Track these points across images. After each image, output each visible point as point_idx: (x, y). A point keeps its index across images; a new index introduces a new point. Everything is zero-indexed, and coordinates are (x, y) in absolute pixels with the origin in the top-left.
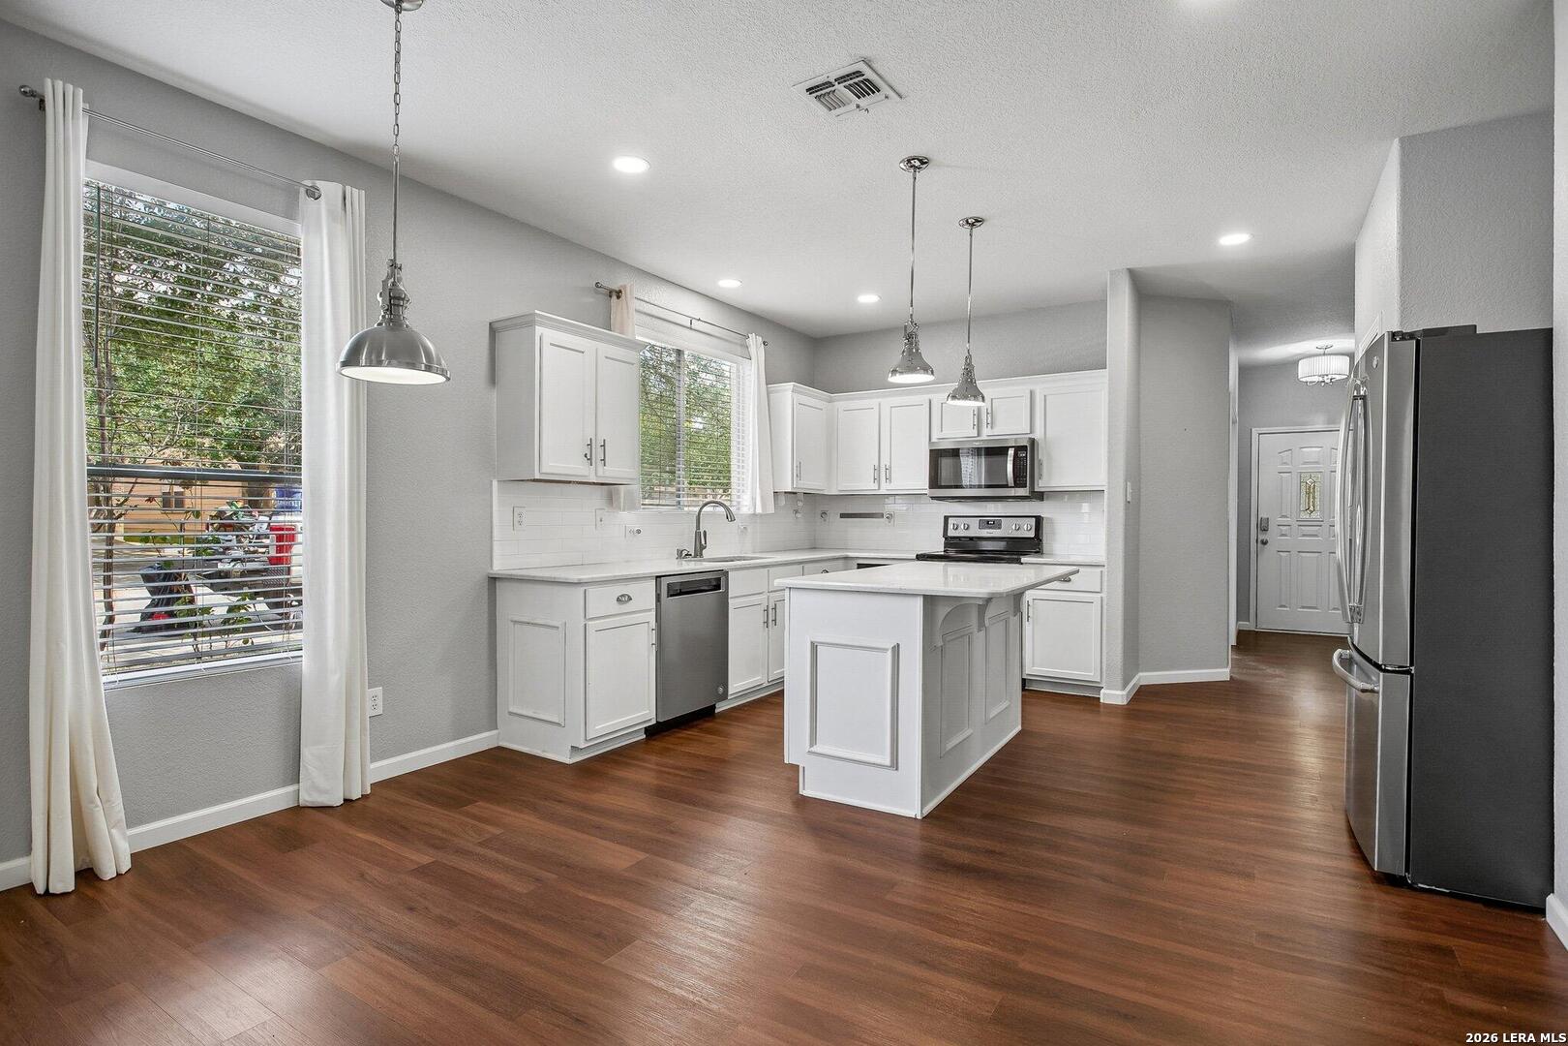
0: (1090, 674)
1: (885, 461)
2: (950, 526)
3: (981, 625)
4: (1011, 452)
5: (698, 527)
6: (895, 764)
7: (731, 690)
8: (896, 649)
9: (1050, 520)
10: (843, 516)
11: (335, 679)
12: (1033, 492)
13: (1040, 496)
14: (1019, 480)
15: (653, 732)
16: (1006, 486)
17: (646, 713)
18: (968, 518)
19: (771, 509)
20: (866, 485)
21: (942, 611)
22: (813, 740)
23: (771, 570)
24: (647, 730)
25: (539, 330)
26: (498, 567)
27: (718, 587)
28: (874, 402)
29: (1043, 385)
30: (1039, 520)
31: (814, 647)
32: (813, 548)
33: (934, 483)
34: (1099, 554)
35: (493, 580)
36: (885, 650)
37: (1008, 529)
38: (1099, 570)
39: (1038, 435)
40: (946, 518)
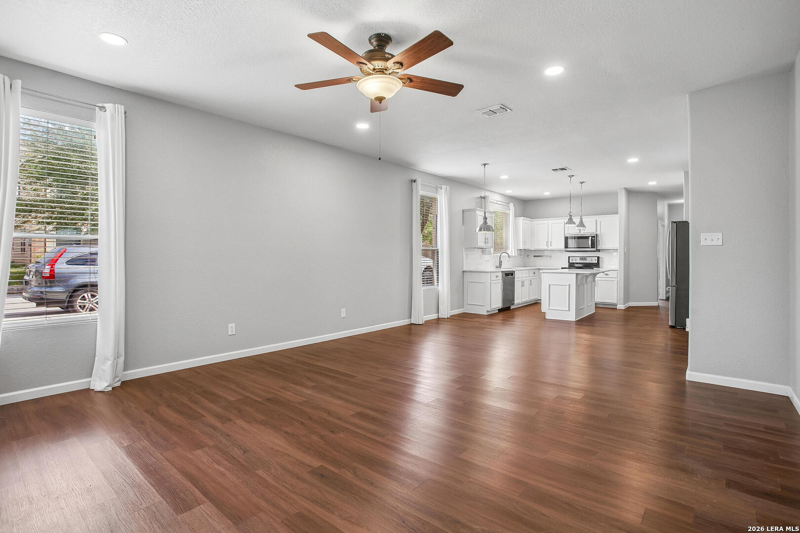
0: (614, 301)
1: (550, 240)
2: (570, 260)
3: (586, 282)
4: (590, 238)
5: (500, 259)
6: (569, 310)
7: (516, 302)
8: (569, 285)
9: (602, 258)
10: (534, 256)
11: (446, 291)
12: (597, 249)
13: (599, 251)
14: (593, 246)
15: (500, 311)
16: (589, 248)
17: (500, 305)
18: (577, 257)
19: (516, 255)
20: (544, 247)
21: (580, 277)
22: (549, 306)
23: (523, 271)
24: (499, 310)
25: (477, 212)
26: (465, 269)
27: (513, 275)
28: (546, 222)
29: (600, 218)
30: (598, 258)
31: (549, 286)
32: (525, 267)
33: (566, 246)
34: (616, 267)
35: (463, 272)
36: (567, 285)
37: (588, 261)
38: (616, 272)
39: (598, 233)
40: (569, 257)
